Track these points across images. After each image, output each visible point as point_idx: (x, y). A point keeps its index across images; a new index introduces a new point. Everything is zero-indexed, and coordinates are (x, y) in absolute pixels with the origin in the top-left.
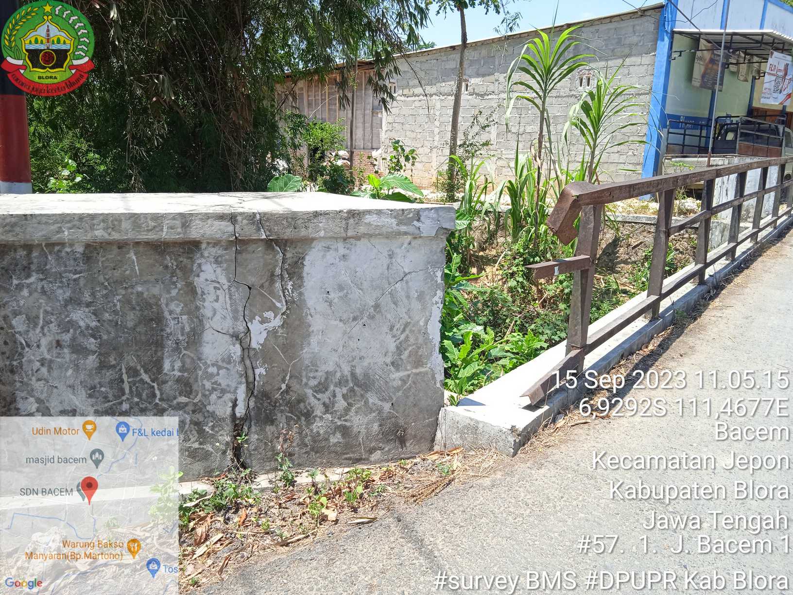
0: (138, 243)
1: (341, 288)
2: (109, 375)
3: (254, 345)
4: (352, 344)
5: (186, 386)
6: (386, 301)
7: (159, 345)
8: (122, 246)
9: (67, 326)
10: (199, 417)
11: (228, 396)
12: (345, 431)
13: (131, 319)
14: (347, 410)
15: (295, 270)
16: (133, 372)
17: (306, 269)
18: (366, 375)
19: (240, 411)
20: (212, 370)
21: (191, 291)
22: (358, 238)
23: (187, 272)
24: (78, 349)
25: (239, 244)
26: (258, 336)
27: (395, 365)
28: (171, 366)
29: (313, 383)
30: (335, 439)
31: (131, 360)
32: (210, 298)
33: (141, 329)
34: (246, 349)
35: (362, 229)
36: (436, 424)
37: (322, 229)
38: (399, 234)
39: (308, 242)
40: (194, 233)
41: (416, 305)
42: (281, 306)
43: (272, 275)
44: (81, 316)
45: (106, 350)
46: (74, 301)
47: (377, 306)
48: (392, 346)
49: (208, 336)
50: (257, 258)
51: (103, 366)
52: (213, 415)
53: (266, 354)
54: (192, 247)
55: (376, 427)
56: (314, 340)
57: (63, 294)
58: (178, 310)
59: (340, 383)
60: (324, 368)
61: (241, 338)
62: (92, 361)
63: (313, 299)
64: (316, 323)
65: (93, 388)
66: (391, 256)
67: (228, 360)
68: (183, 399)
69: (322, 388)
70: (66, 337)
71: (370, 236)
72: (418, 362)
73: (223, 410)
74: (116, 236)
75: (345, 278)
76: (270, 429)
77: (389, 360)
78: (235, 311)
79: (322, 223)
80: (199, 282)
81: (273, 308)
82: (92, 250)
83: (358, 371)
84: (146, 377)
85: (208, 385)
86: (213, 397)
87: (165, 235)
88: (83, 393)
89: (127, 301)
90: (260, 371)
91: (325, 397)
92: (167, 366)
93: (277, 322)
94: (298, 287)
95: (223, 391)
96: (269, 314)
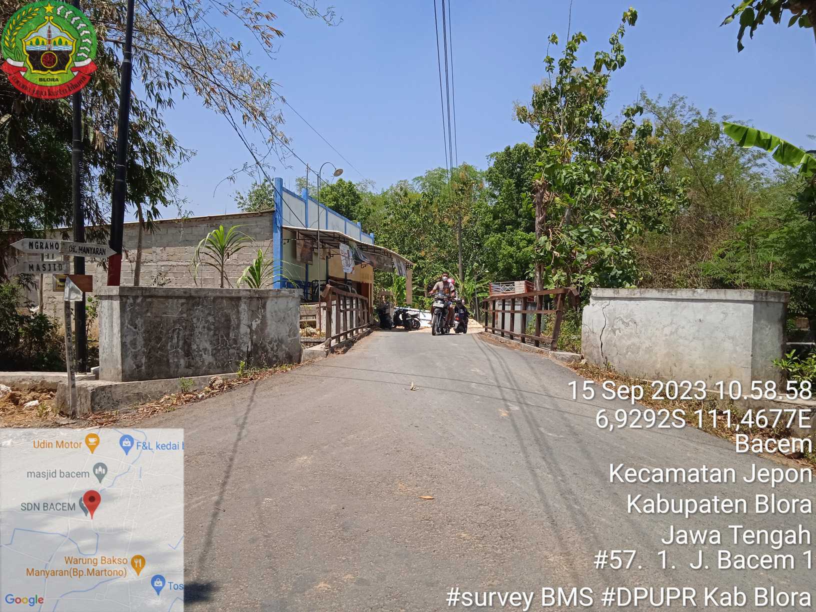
0: (226, 297)
1: (275, 312)
2: (216, 337)
3: (253, 329)
4: (278, 329)
5: (235, 341)
6: (286, 316)
7: (229, 328)
8: (222, 298)
9: (207, 321)
10: (238, 351)
11: (246, 345)
12: (277, 357)
13: (223, 320)
14: (277, 350)
15: (264, 306)
16: (222, 337)
17: (267, 306)
18: (282, 339)
19: (249, 350)
20: (242, 336)
21: (238, 312)
22: (279, 297)
23: (238, 306)
24: (209, 329)
25: (251, 298)
26: (254, 327)
27: (289, 336)
28: (232, 335)
29: (268, 341)
30: (274, 359)
31: (222, 333)
32: (243, 314)
33: (225, 323)
34: (251, 330)
35: (281, 295)
36: (300, 355)
37: (271, 294)
38: (289, 296)
39: (267, 298)
40: (241, 295)
41: (294, 318)
42: (260, 317)
43: (258, 307)
44: (210, 319)
45: (216, 329)
46: (209, 314)
47: (284, 318)
48: (288, 330)
49: (242, 326)
50: (255, 302)
51: (215, 335)
52: (242, 351)
53: (256, 332)
54: (239, 299)
55: (284, 356)
56: (268, 327)
57: (207, 312)
58: (234, 317)
59: (275, 342)
60: (271, 337)
61: (250, 327)
62: (212, 333)
63: (268, 315)
64: (269, 322)
65: (211, 341)
66: (288, 303)
67: (246, 333)
68: (234, 346)
69: (270, 343)
70: (206, 325)
71: (282, 297)
72: (295, 335)
73: (245, 349)
74: (222, 295)
75: (276, 309)
76: (257, 356)
77: (287, 334)
78: (249, 318)
79: (271, 293)
80: (240, 309)
81: (258, 318)
82: (216, 298)
83: (280, 338)
84: (225, 338)
85: (241, 341)
86: (242, 345)
87: (233, 295)
88: (209, 343)
89: (222, 314)
90: (255, 337)
91: (271, 346)
92: (231, 335)
93: (259, 322)
94: (265, 311)
95: (245, 343)
96: (257, 319)
